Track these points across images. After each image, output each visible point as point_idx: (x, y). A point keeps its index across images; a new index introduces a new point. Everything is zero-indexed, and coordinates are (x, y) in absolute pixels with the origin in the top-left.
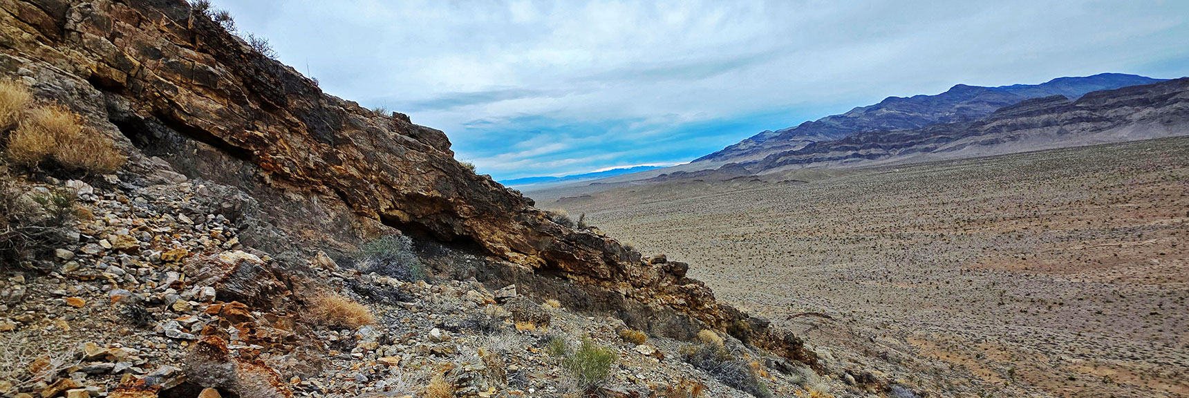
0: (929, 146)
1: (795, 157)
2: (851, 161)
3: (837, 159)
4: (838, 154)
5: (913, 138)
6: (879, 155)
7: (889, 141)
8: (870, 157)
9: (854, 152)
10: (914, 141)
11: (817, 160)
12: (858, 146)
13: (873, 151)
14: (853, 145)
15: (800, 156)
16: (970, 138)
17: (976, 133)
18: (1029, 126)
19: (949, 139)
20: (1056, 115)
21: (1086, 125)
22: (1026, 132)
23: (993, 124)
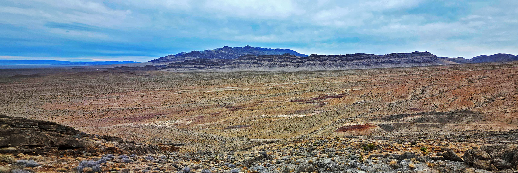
0: (219, 66)
1: (173, 65)
2: (193, 69)
3: (188, 68)
4: (189, 66)
5: (216, 63)
6: (203, 68)
7: (208, 63)
8: (200, 68)
9: (195, 66)
10: (216, 64)
11: (182, 67)
12: (198, 64)
13: (202, 66)
14: (196, 63)
15: (176, 65)
16: (228, 65)
17: (230, 64)
18: (243, 63)
19: (225, 65)
20: (250, 61)
21: (256, 65)
22: (242, 65)
23: (235, 61)
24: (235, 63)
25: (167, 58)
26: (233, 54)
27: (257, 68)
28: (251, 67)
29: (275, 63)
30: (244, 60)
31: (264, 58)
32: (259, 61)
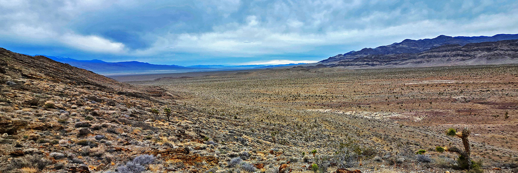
0: (397, 62)
1: (343, 63)
2: (364, 67)
3: (359, 65)
4: (360, 63)
5: (393, 58)
6: (377, 65)
7: (383, 59)
8: (373, 65)
9: (367, 63)
10: (394, 60)
11: (351, 65)
12: (370, 60)
13: (375, 63)
14: (368, 60)
15: (346, 63)
16: (411, 60)
17: (415, 58)
18: (435, 57)
19: (406, 60)
20: (450, 52)
21: (459, 58)
22: (434, 59)
23: (423, 55)
24: (422, 57)
25: (336, 58)
26: (416, 47)
27: (462, 62)
28: (451, 61)
29: (502, 52)
30: (439, 52)
31: (476, 48)
32: (467, 52)
